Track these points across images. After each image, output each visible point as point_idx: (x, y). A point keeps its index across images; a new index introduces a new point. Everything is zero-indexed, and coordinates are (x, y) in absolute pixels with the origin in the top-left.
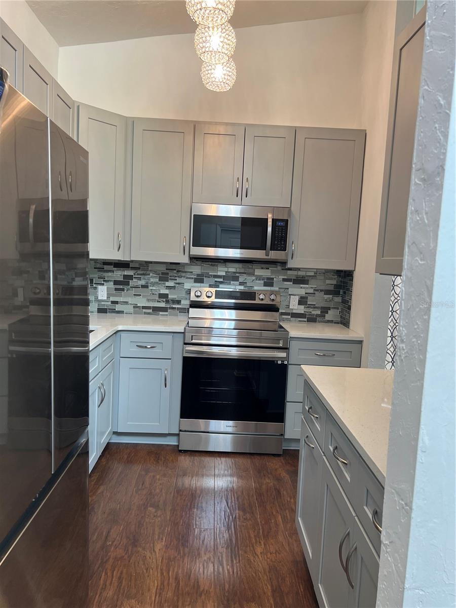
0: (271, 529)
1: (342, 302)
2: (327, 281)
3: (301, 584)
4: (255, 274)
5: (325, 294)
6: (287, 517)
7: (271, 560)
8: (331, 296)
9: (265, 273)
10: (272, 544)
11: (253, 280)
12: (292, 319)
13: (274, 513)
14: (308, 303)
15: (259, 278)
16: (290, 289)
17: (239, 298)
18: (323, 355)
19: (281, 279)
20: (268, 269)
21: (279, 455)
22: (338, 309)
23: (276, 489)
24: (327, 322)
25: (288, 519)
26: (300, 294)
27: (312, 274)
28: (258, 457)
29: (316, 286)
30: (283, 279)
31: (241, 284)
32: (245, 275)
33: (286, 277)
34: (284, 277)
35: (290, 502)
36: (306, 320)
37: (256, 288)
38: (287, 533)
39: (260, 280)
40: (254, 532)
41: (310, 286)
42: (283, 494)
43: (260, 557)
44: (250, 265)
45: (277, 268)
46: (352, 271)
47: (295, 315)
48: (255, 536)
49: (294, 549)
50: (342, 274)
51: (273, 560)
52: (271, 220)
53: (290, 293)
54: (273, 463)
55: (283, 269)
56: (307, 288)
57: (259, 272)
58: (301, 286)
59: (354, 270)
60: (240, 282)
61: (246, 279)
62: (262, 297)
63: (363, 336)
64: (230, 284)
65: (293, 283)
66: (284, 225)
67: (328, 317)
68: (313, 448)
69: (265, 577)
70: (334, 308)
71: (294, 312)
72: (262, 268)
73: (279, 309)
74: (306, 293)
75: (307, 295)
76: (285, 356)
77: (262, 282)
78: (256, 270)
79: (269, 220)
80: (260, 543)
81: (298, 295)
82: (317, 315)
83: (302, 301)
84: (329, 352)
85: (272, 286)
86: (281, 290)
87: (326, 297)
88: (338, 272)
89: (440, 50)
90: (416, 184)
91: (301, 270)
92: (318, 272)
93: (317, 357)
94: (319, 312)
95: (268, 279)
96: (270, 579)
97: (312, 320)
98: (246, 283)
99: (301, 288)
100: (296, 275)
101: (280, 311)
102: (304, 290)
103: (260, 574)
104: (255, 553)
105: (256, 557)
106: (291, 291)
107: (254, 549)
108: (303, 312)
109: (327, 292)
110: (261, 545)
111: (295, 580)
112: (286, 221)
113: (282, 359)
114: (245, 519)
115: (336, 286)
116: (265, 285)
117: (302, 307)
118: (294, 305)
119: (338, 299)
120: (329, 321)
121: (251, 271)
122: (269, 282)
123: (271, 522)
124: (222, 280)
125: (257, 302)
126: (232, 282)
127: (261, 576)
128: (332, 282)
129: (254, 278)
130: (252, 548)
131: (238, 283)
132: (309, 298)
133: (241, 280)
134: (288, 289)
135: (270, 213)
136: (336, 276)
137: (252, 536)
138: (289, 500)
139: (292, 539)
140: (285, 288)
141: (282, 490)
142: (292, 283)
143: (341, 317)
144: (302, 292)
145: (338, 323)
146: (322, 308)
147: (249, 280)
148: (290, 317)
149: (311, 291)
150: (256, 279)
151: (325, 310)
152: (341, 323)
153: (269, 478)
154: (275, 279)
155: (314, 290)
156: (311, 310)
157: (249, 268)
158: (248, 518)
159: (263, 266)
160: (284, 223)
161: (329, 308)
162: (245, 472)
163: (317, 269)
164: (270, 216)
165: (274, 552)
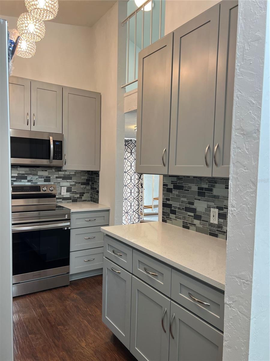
0: (84, 330)
1: (91, 189)
2: (82, 177)
3: (115, 354)
4: (38, 174)
5: (81, 185)
6: (89, 320)
7: (93, 348)
8: (85, 186)
9: (45, 174)
10: (89, 338)
11: (37, 179)
12: (63, 201)
13: (81, 320)
14: (72, 191)
15: (41, 177)
16: (61, 183)
17: (29, 191)
18: (89, 220)
19: (55, 177)
20: (47, 171)
21: (67, 286)
22: (89, 193)
23: (75, 306)
24: (83, 201)
25: (91, 321)
26: (67, 185)
27: (74, 173)
28: (55, 290)
29: (76, 181)
30: (56, 177)
31: (29, 181)
32: (31, 175)
33: (58, 176)
34: (56, 176)
35: (87, 310)
36: (71, 201)
37: (39, 183)
38: (94, 329)
39: (41, 178)
40: (75, 335)
41: (73, 180)
42: (81, 307)
43: (86, 348)
44: (34, 169)
45: (52, 170)
46: (98, 171)
47: (65, 199)
48: (77, 337)
49: (102, 336)
50: (90, 173)
51: (94, 347)
52: (52, 141)
53: (61, 185)
54: (66, 291)
55: (56, 171)
56: (71, 182)
57: (40, 173)
58: (68, 180)
59: (99, 171)
60: (28, 180)
61: (32, 178)
62: (45, 189)
63: (110, 207)
64: (21, 182)
65: (63, 179)
66: (60, 144)
67: (83, 198)
68: (120, 273)
69: (95, 358)
70: (87, 193)
71: (64, 197)
72: (43, 171)
73: (56, 196)
74: (70, 185)
75: (71, 186)
76: (69, 224)
77: (43, 179)
78: (38, 172)
79: (51, 141)
80: (82, 340)
81: (66, 186)
82: (78, 198)
83: (69, 190)
84: (92, 218)
85: (50, 182)
86: (55, 184)
87: (82, 186)
88: (88, 172)
89: (250, 79)
90: (236, 135)
91: (67, 171)
92: (77, 172)
93: (86, 222)
94: (78, 196)
95: (46, 177)
96: (98, 358)
97: (75, 200)
98: (32, 180)
99: (68, 182)
100: (64, 174)
101: (56, 197)
102: (69, 183)
103: (91, 358)
104: (82, 347)
105: (84, 349)
106: (62, 184)
107: (80, 345)
108: (69, 196)
109: (83, 184)
110: (83, 341)
111: (111, 353)
112: (61, 142)
113: (68, 226)
114: (66, 330)
115: (87, 180)
116: (45, 181)
117: (69, 193)
118: (64, 193)
119: (89, 187)
120: (84, 201)
121: (35, 172)
122: (47, 179)
123: (82, 326)
124: (15, 179)
125: (42, 192)
126: (22, 180)
127: (92, 359)
128: (85, 178)
129: (37, 177)
130: (79, 345)
131: (27, 181)
132: (73, 187)
133: (29, 178)
134: (60, 183)
135: (51, 136)
136: (87, 174)
137: (75, 338)
138: (86, 310)
139: (98, 331)
140: (58, 183)
141: (79, 305)
142: (61, 179)
143: (91, 197)
144: (68, 184)
145: (90, 201)
146: (80, 193)
147: (34, 178)
148: (61, 200)
149: (73, 183)
150: (39, 178)
151: (82, 194)
152: (91, 201)
153: (68, 301)
154: (51, 177)
155: (75, 183)
156: (74, 195)
157: (34, 171)
158: (68, 328)
159: (43, 169)
160: (60, 143)
161: (84, 193)
162: (52, 301)
163: (76, 170)
164: (51, 138)
165: (93, 342)
